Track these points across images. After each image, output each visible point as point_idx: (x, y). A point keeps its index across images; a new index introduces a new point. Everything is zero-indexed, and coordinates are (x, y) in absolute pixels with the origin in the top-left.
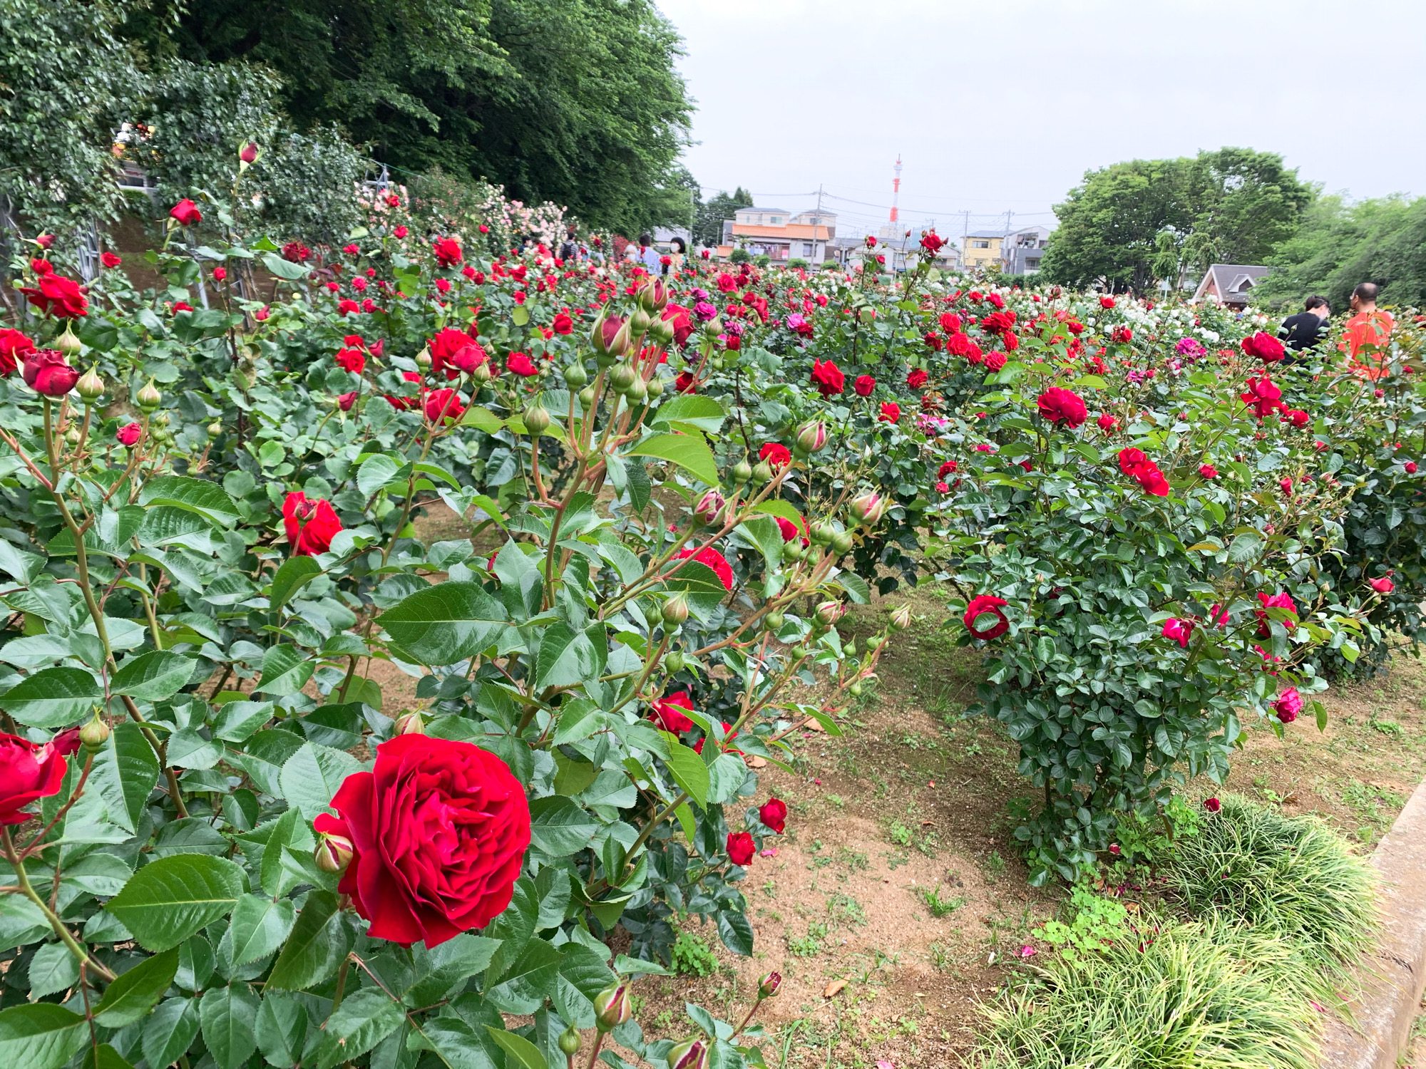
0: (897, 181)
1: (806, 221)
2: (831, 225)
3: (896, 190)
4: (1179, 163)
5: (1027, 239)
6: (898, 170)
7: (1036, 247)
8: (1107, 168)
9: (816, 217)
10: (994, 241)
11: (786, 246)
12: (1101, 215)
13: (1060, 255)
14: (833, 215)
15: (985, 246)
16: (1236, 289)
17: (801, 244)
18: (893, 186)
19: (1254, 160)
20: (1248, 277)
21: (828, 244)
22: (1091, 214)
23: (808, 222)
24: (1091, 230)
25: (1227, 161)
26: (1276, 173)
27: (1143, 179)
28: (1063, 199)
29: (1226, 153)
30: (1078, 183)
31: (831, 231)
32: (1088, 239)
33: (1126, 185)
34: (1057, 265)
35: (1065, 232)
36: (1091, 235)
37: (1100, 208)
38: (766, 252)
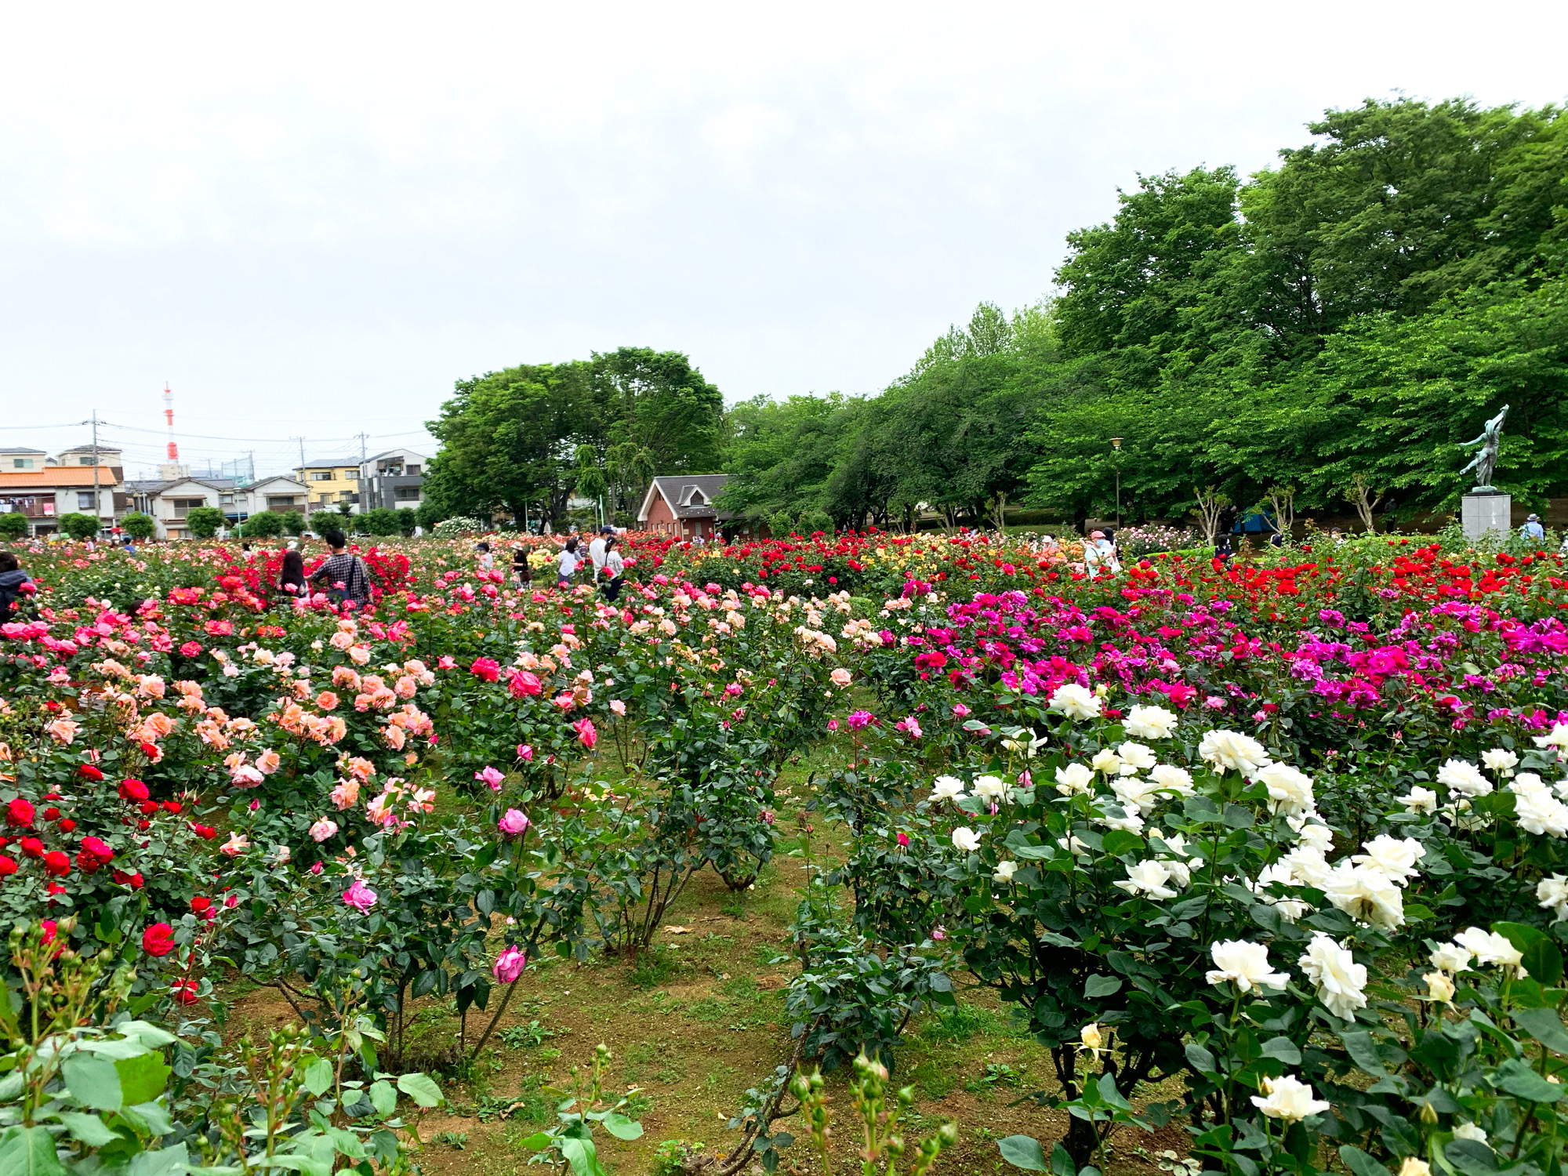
0: (169, 413)
1: (74, 461)
2: (116, 464)
3: (170, 423)
4: (575, 366)
5: (391, 464)
6: (169, 400)
7: (404, 473)
8: (481, 376)
9: (89, 456)
10: (337, 472)
11: (50, 498)
12: (501, 429)
13: (456, 481)
14: (115, 452)
15: (327, 477)
16: (688, 503)
17: (73, 494)
18: (166, 419)
19: (658, 361)
20: (697, 489)
21: (116, 490)
22: (488, 429)
23: (77, 463)
24: (493, 448)
25: (627, 362)
26: (685, 373)
27: (539, 386)
28: (436, 415)
29: (624, 354)
30: (450, 395)
31: (118, 472)
32: (491, 459)
33: (521, 393)
34: (452, 493)
35: (459, 452)
36: (495, 454)
37: (497, 422)
38: (16, 508)
